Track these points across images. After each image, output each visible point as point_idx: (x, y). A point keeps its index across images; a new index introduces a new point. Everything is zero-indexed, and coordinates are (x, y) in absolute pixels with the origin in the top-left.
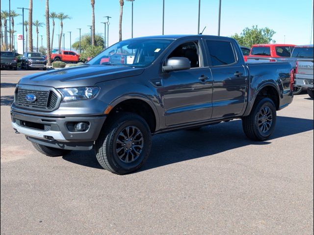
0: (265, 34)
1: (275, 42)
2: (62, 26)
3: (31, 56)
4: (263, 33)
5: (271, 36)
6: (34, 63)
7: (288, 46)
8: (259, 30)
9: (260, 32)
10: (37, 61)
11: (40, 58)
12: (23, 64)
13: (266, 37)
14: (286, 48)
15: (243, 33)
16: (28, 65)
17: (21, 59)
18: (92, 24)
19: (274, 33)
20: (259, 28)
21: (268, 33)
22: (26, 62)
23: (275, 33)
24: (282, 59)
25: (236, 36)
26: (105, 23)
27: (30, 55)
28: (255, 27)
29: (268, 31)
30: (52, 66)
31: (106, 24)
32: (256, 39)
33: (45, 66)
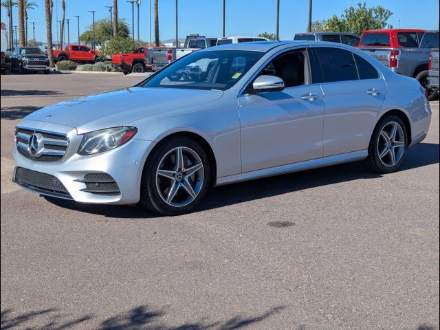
0: (378, 16)
1: (392, 27)
2: (64, 7)
3: (27, 53)
4: (374, 15)
5: (387, 19)
6: (31, 63)
7: (414, 32)
8: (368, 10)
9: (370, 13)
10: (35, 60)
11: (40, 55)
12: (14, 65)
13: (379, 20)
14: (411, 35)
15: (345, 15)
16: (22, 66)
17: (10, 57)
18: (112, 5)
19: (390, 14)
20: (368, 7)
21: (381, 14)
22: (19, 62)
23: (392, 14)
24: (408, 50)
25: (334, 19)
26: (133, 2)
27: (24, 51)
28: (362, 6)
29: (381, 11)
30: (56, 68)
31: (135, 3)
32: (364, 24)
33: (47, 68)
